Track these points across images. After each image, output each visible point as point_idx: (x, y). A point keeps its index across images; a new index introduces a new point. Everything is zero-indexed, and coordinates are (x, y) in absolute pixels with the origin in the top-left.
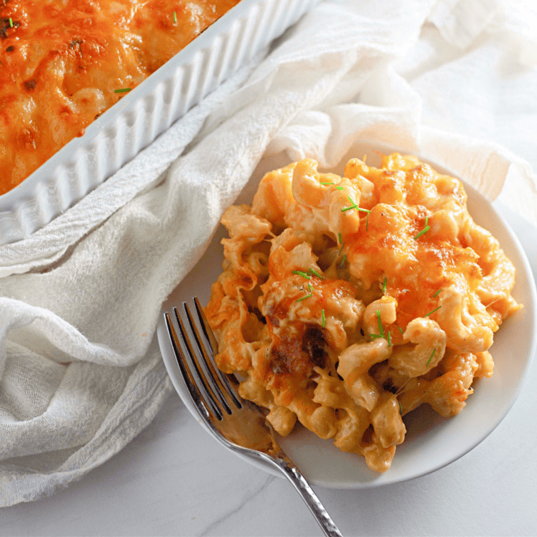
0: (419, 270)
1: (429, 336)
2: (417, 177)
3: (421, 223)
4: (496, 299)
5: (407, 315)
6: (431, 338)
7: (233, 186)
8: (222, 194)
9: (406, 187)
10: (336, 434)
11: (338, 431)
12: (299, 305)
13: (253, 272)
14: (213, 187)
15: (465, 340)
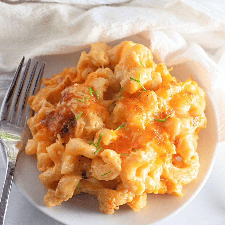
0: (141, 134)
1: (111, 163)
2: (185, 96)
3: (163, 115)
4: (170, 180)
5: (117, 148)
6: (112, 165)
7: (111, 34)
8: (102, 33)
9: (175, 96)
10: (44, 171)
11: (45, 170)
12: (75, 101)
13: (81, 75)
14: (100, 27)
15: (129, 180)
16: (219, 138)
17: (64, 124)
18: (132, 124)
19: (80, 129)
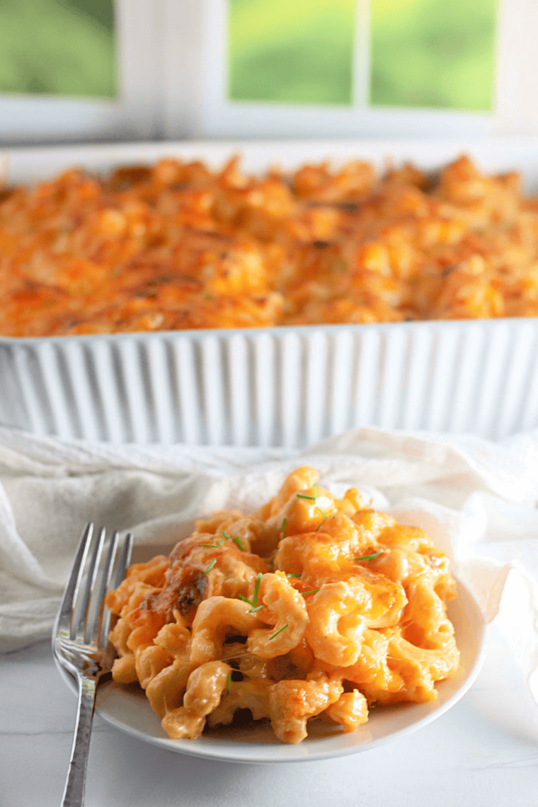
12: (200, 551)
15: (326, 637)
16: (483, 610)
17: (183, 592)
18: (314, 561)
19: (217, 585)
